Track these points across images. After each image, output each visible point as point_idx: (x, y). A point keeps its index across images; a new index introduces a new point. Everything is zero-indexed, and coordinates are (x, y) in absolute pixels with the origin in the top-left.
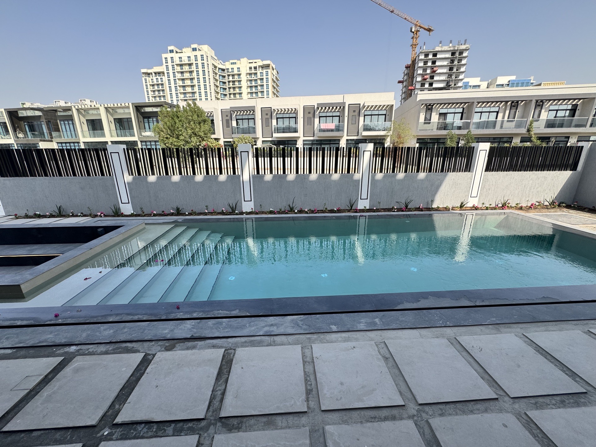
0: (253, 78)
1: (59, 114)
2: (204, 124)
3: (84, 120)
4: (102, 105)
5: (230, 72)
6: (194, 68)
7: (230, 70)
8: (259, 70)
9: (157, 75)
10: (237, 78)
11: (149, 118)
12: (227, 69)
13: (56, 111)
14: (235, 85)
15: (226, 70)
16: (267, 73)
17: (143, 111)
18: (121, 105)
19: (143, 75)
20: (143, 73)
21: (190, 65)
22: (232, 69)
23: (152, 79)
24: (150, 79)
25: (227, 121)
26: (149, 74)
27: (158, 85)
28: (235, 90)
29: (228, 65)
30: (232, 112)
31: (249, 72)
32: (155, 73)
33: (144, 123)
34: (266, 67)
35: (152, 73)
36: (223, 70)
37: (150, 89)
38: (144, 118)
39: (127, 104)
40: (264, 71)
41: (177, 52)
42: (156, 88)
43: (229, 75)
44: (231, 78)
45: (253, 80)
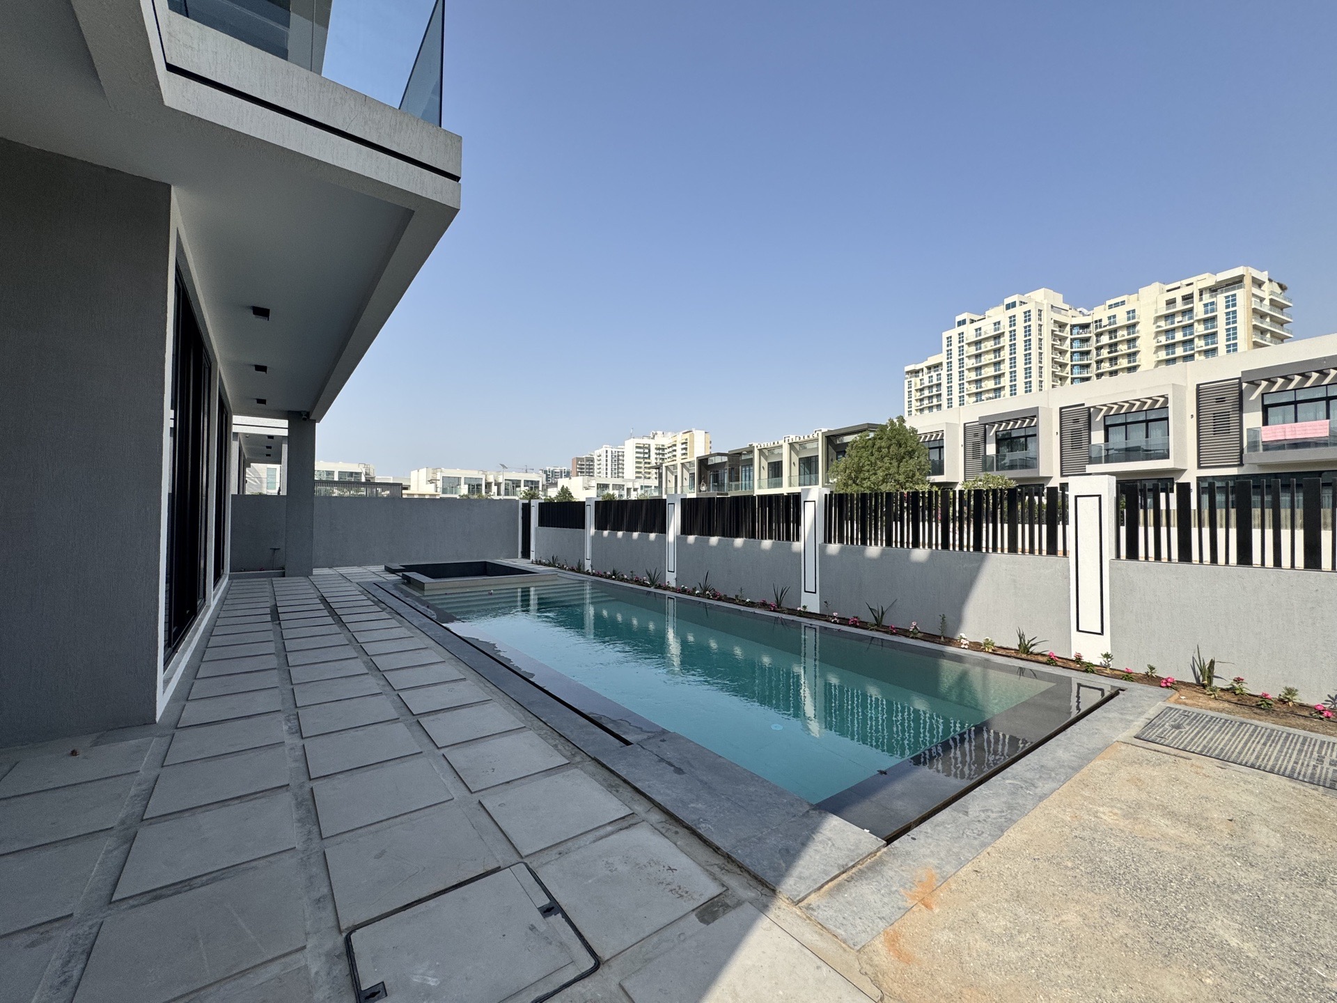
0: (1176, 325)
3: (765, 464)
4: (787, 441)
5: (1105, 326)
6: (1005, 340)
7: (1106, 321)
8: (1201, 300)
9: (932, 370)
10: (1123, 335)
12: (1096, 322)
13: (740, 454)
14: (1116, 351)
15: (1092, 327)
16: (1231, 302)
17: (838, 442)
18: (808, 437)
19: (907, 376)
20: (908, 372)
21: (997, 337)
22: (1109, 318)
23: (921, 380)
24: (918, 379)
25: (976, 446)
26: (916, 372)
27: (930, 387)
28: (1116, 364)
29: (1101, 313)
30: (987, 426)
31: (1164, 311)
32: (929, 368)
34: (1227, 285)
35: (922, 370)
36: (1085, 326)
37: (916, 396)
38: (835, 453)
39: (815, 436)
40: (1221, 299)
41: (972, 321)
42: (926, 393)
43: (1099, 335)
44: (1105, 339)
45: (1178, 327)
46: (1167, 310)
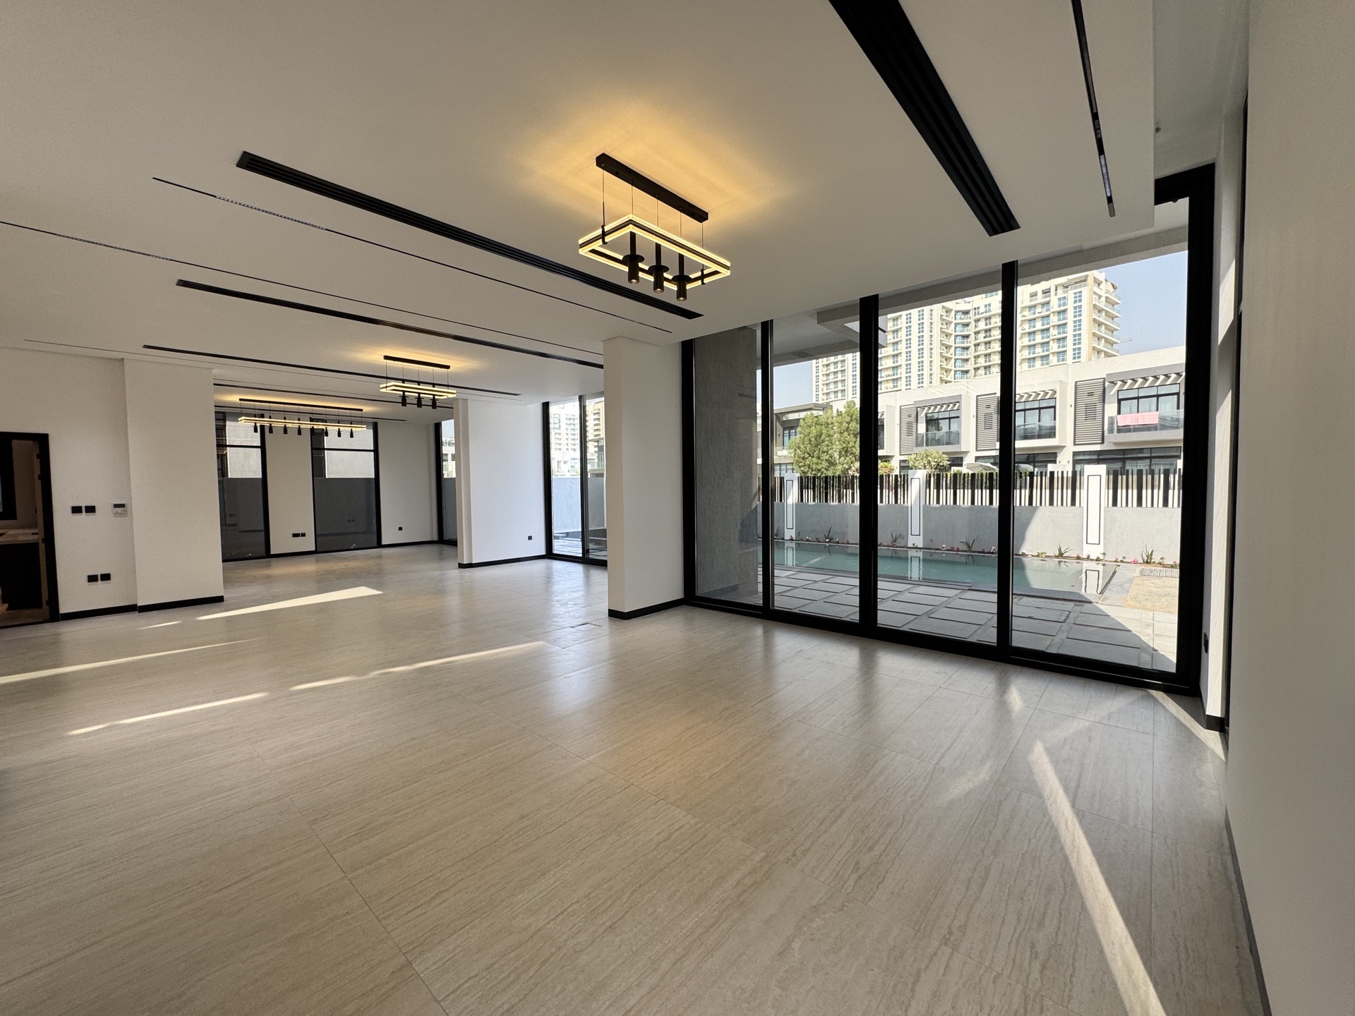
0: (1037, 315)
5: (982, 313)
7: (982, 309)
8: (1056, 294)
12: (975, 309)
14: (990, 336)
15: (972, 313)
22: (986, 306)
25: (909, 425)
30: (919, 409)
34: (1076, 283)
36: (966, 313)
38: (785, 429)
40: (1070, 294)
46: (1031, 301)
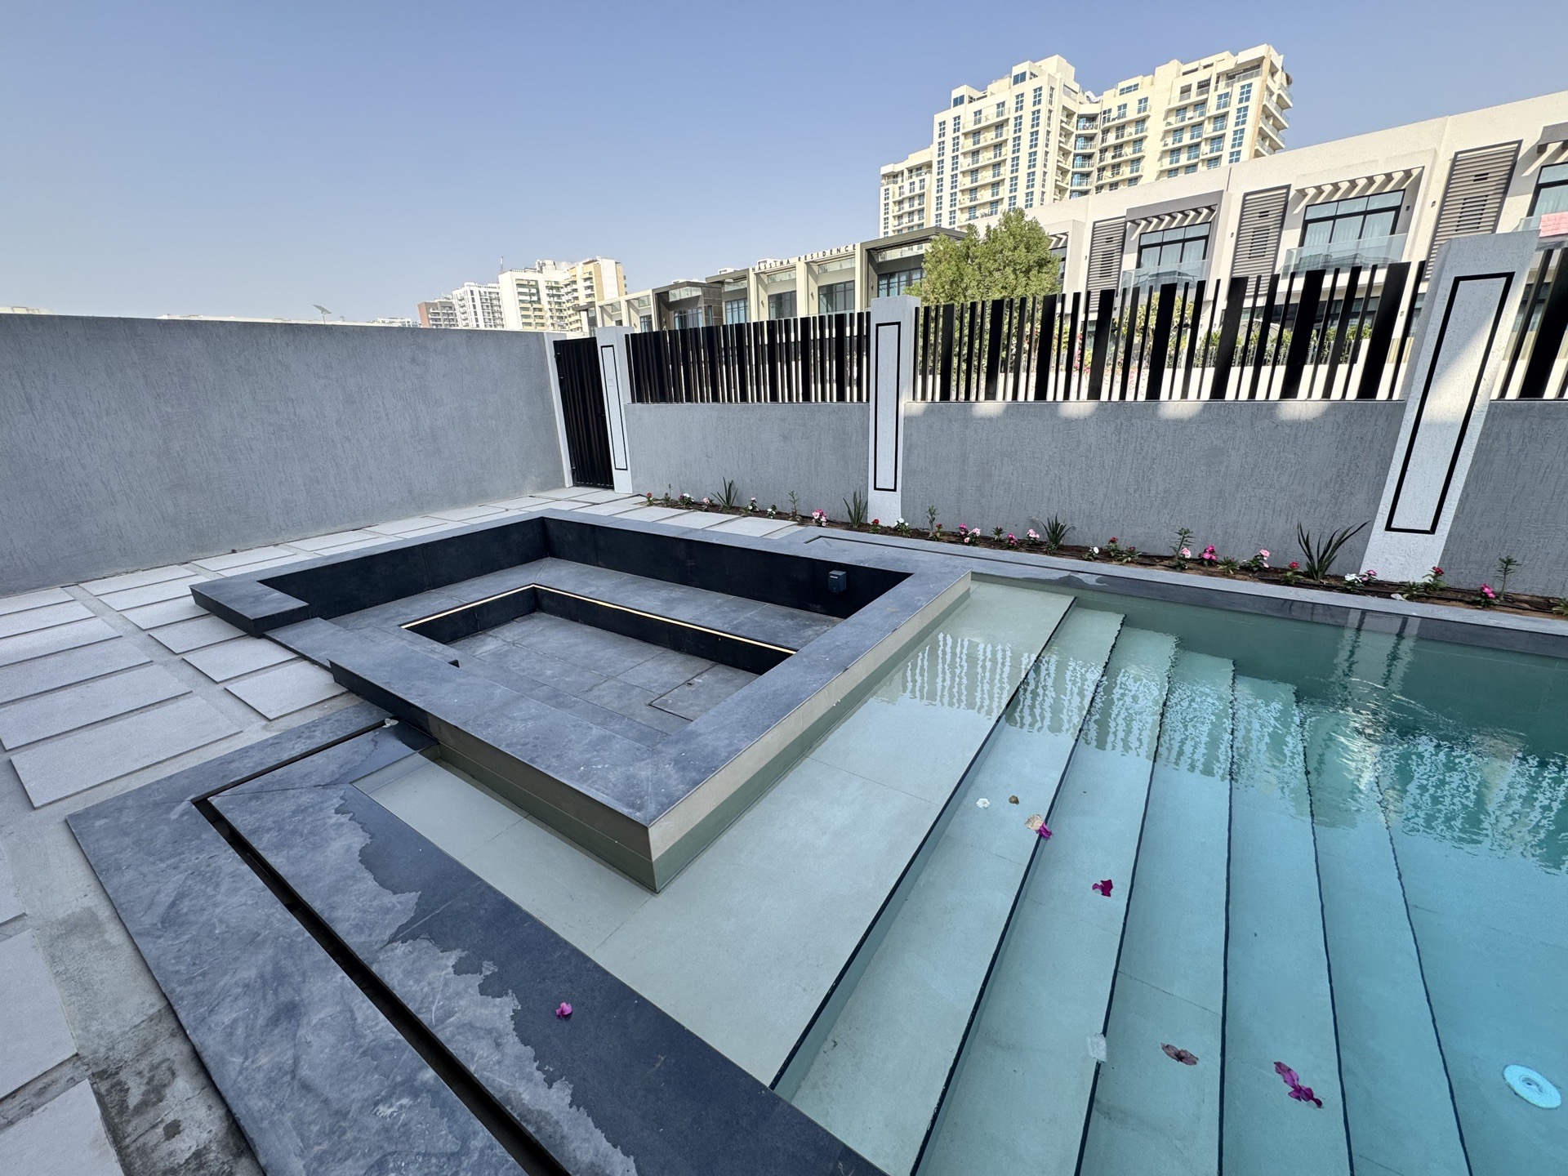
0: (1187, 122)
1: (727, 288)
2: (1039, 272)
3: (764, 297)
4: (803, 258)
6: (1008, 132)
9: (914, 173)
10: (1131, 134)
11: (892, 275)
12: (1105, 112)
13: (722, 283)
14: (1120, 156)
15: (1100, 117)
16: (1245, 93)
17: (880, 260)
18: (839, 250)
19: (883, 181)
20: (884, 176)
21: (999, 126)
23: (900, 188)
24: (897, 186)
25: (1107, 257)
26: (895, 176)
27: (911, 199)
28: (1118, 173)
29: (1111, 100)
31: (1176, 104)
32: (910, 171)
33: (878, 289)
35: (902, 173)
36: (1092, 118)
37: (893, 212)
38: (881, 277)
39: (850, 248)
41: (971, 100)
42: (906, 207)
43: (1106, 131)
44: (1111, 139)
45: (1187, 126)
46: (1180, 100)
